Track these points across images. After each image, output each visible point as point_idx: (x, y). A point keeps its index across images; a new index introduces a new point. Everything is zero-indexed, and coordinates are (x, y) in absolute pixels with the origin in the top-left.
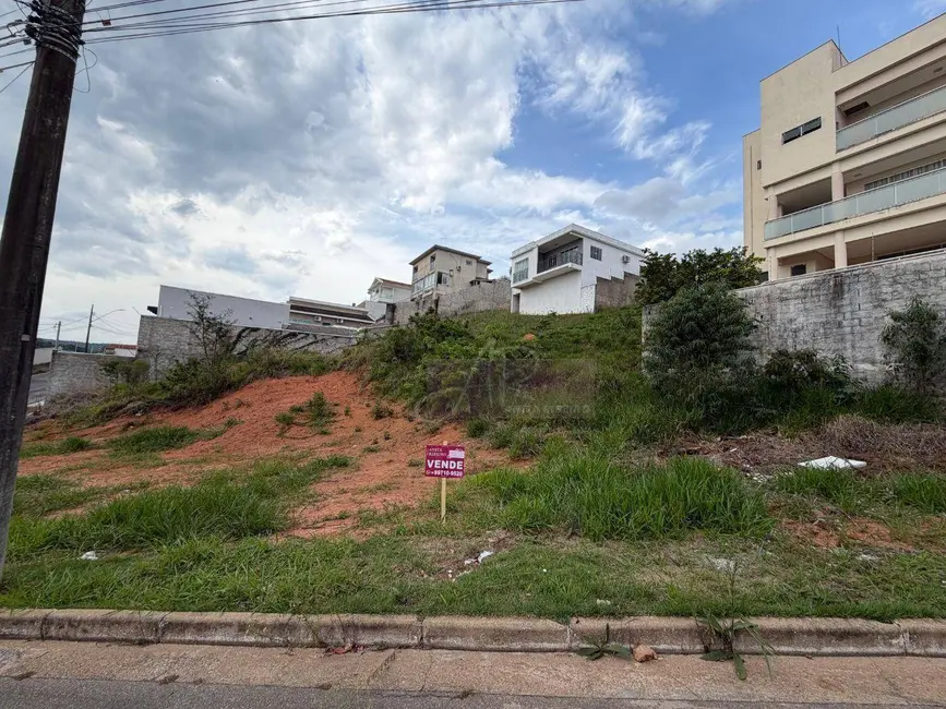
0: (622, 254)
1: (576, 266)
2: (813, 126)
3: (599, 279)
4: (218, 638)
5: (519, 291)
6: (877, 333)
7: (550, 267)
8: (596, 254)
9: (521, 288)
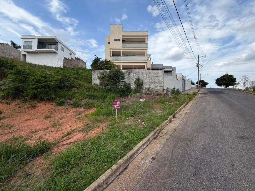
0: (70, 52)
1: (56, 51)
2: (119, 40)
3: (65, 58)
4: (140, 151)
5: (25, 53)
6: (134, 81)
7: (43, 48)
8: (63, 50)
9: (27, 52)
